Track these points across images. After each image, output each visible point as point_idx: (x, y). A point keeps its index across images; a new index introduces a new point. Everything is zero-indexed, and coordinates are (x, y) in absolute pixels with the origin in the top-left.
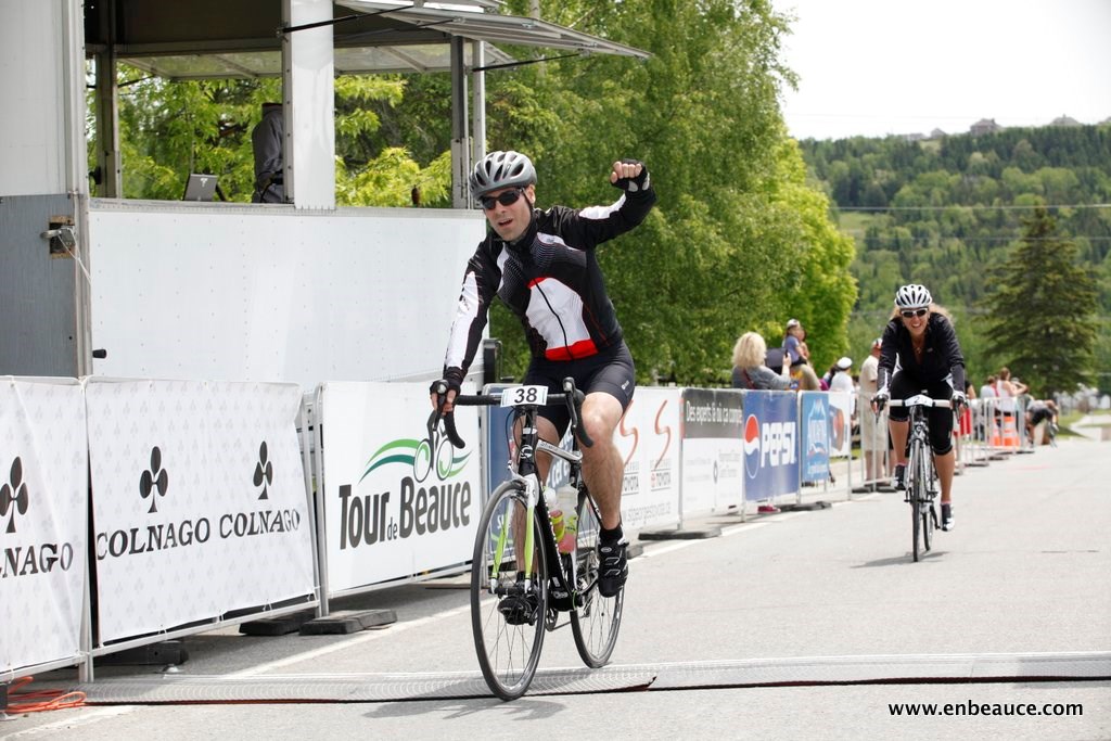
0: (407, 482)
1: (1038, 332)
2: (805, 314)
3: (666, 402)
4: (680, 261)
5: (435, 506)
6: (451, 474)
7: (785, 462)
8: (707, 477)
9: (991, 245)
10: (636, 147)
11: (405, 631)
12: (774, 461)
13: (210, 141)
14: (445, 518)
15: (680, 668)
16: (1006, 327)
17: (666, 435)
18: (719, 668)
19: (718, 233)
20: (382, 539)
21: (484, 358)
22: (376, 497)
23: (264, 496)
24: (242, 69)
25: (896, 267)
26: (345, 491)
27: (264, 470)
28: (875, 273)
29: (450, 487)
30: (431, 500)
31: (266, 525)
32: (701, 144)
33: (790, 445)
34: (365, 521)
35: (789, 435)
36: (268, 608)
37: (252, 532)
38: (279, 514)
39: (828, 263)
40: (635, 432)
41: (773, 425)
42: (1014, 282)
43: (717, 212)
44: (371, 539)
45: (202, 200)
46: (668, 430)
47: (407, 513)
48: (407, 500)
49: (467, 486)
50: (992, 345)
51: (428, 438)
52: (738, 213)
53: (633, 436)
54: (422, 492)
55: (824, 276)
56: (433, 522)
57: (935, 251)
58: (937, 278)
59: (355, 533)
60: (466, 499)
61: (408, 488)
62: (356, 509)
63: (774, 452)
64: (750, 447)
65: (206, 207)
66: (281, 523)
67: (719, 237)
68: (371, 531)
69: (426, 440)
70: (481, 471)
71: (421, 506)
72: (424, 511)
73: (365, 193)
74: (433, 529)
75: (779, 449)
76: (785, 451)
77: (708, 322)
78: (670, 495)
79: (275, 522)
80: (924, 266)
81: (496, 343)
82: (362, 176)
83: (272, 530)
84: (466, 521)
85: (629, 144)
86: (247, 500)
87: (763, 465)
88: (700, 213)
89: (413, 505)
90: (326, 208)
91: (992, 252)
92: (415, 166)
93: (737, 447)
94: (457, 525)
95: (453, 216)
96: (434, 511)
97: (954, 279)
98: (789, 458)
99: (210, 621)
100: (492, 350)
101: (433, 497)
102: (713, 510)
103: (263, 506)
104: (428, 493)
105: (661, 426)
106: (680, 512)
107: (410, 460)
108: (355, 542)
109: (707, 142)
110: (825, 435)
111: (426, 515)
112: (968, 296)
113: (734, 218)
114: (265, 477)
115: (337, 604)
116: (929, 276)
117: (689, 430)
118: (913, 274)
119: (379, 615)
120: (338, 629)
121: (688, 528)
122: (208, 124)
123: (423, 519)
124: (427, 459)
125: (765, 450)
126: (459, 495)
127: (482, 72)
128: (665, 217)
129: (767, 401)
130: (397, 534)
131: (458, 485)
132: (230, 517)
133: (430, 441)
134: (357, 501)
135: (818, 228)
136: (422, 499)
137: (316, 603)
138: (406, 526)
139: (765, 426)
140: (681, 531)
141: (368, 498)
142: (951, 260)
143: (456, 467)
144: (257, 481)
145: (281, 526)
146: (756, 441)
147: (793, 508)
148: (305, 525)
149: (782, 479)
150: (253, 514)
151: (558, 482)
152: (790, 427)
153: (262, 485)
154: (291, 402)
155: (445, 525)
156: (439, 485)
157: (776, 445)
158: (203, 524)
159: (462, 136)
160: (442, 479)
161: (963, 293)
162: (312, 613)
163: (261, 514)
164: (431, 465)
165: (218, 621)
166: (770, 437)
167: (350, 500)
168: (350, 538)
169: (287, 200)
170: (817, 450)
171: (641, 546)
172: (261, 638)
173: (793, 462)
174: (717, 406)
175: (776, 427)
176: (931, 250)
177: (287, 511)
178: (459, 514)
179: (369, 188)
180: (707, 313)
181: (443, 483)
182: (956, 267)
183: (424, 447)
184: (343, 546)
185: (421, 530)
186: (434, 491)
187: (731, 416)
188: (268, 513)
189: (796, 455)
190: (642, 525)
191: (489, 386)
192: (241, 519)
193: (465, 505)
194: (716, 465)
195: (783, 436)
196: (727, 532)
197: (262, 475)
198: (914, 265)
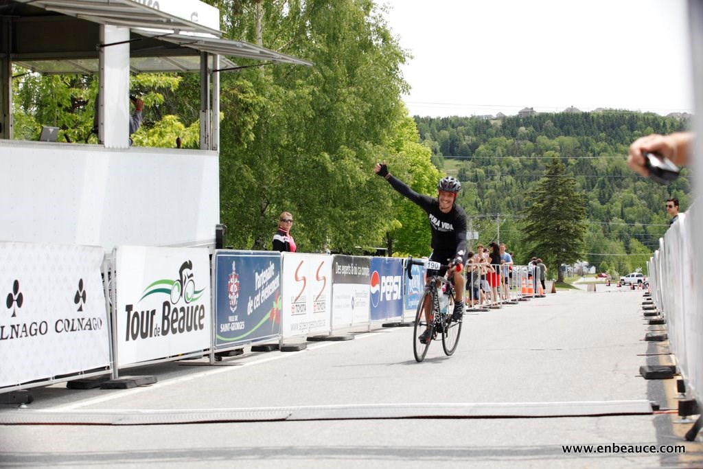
0: (166, 304)
1: (554, 229)
2: (418, 216)
3: (323, 262)
4: (338, 183)
5: (183, 318)
6: (193, 300)
7: (395, 298)
8: (348, 306)
9: (530, 179)
10: (315, 119)
11: (160, 388)
12: (388, 298)
13: (66, 110)
14: (189, 325)
15: (307, 409)
16: (534, 226)
17: (323, 281)
18: (328, 409)
19: (361, 168)
20: (151, 336)
21: (217, 235)
22: (148, 312)
23: (80, 309)
24: (83, 68)
25: (476, 191)
26: (129, 308)
27: (81, 294)
28: (464, 195)
29: (192, 307)
30: (181, 315)
31: (81, 326)
32: (353, 117)
33: (398, 289)
34: (141, 325)
35: (397, 283)
36: (82, 373)
37: (72, 330)
38: (89, 320)
39: (431, 188)
40: (304, 279)
41: (388, 277)
42: (539, 200)
43: (360, 155)
44: (144, 336)
45: (50, 141)
46: (324, 279)
47: (166, 321)
48: (166, 314)
49: (202, 307)
50: (527, 236)
51: (179, 279)
52: (373, 156)
53: (303, 282)
54: (175, 310)
55: (429, 195)
56: (181, 327)
57: (497, 181)
58: (498, 198)
59: (135, 332)
60: (202, 314)
61: (167, 307)
62: (136, 319)
63: (388, 293)
64: (374, 290)
65: (52, 145)
66: (90, 325)
67: (361, 170)
68: (144, 331)
69: (178, 280)
70: (211, 299)
71: (175, 318)
72: (176, 320)
73: (153, 141)
74: (181, 331)
75: (391, 291)
76: (395, 292)
77: (354, 218)
78: (325, 315)
79: (87, 325)
80: (491, 191)
81: (224, 227)
82: (151, 131)
83: (85, 329)
84: (201, 327)
85: (311, 116)
86: (70, 311)
87: (381, 300)
88: (351, 156)
89: (170, 317)
90: (123, 147)
91: (530, 184)
92: (182, 126)
93: (366, 289)
94: (196, 329)
95: (199, 154)
96: (182, 321)
97: (508, 198)
98: (397, 296)
99: (47, 379)
100: (221, 231)
101: (182, 313)
102: (351, 325)
103: (80, 315)
104: (179, 311)
105: (320, 275)
106: (331, 325)
107: (168, 291)
108: (135, 337)
109: (356, 116)
110: (419, 283)
111: (177, 323)
112: (516, 208)
113: (370, 159)
114: (81, 299)
115: (123, 372)
116: (494, 196)
117: (337, 278)
118: (485, 196)
119: (147, 378)
120: (121, 386)
121: (335, 335)
122: (65, 100)
123: (176, 325)
124: (179, 291)
125: (383, 291)
126: (198, 312)
127: (218, 73)
128: (331, 158)
129: (385, 264)
130: (160, 333)
131: (197, 307)
132: (62, 321)
133: (181, 281)
134: (136, 314)
135: (426, 167)
136: (175, 314)
137: (111, 371)
138: (165, 329)
139: (383, 278)
140: (331, 336)
141: (143, 313)
142: (507, 187)
143: (196, 296)
144: (77, 300)
145: (91, 327)
146: (377, 287)
147: (400, 325)
148: (105, 327)
149: (393, 308)
150: (73, 320)
151: (257, 306)
152: (398, 279)
153: (79, 303)
154: (98, 256)
155: (189, 329)
156: (186, 306)
157: (390, 288)
158: (44, 325)
159: (206, 108)
160: (187, 303)
161: (513, 207)
162: (108, 377)
163: (79, 320)
164: (181, 295)
165: (51, 380)
166: (386, 284)
167: (132, 313)
168: (131, 335)
169: (100, 142)
170: (414, 292)
171: (306, 344)
172: (79, 390)
173: (399, 298)
174: (354, 265)
175: (390, 279)
176: (496, 182)
177: (94, 319)
178: (197, 323)
179: (155, 138)
180: (354, 213)
181: (188, 305)
182: (510, 191)
183: (177, 284)
184: (127, 339)
185: (174, 331)
186: (182, 309)
187: (362, 271)
188: (83, 319)
189: (401, 294)
190: (308, 332)
191: (217, 250)
192: (66, 322)
193: (201, 318)
194: (353, 299)
195: (394, 284)
196: (357, 337)
197: (80, 297)
198: (486, 190)
